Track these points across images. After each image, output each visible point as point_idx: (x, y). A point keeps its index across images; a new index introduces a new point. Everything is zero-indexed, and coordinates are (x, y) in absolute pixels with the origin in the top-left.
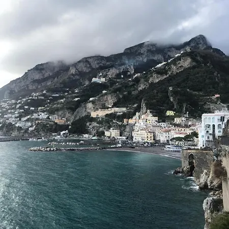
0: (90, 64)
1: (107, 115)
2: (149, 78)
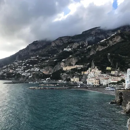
0: (63, 41)
1: (72, 69)
2: (96, 48)
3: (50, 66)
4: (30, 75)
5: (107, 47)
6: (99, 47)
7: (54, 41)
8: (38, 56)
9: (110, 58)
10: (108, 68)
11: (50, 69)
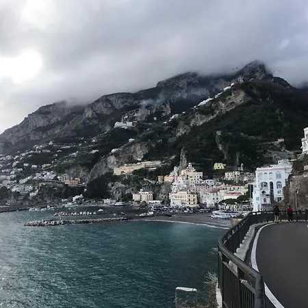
0: (112, 104)
1: (135, 172)
2: (190, 120)
4: (33, 191)
5: (215, 116)
6: (197, 116)
7: (92, 106)
8: (51, 143)
9: (220, 143)
10: (218, 166)
11: (82, 173)
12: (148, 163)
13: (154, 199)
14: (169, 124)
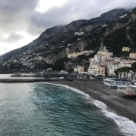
2: (113, 27)
3: (54, 53)
4: (32, 65)
5: (128, 23)
6: (117, 24)
7: (67, 26)
8: (47, 44)
9: (129, 34)
11: (54, 57)
12: (86, 52)
13: (85, 71)
14: (101, 30)
